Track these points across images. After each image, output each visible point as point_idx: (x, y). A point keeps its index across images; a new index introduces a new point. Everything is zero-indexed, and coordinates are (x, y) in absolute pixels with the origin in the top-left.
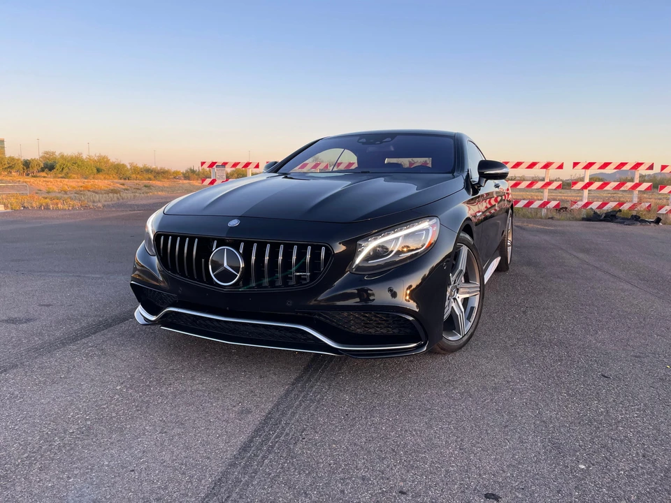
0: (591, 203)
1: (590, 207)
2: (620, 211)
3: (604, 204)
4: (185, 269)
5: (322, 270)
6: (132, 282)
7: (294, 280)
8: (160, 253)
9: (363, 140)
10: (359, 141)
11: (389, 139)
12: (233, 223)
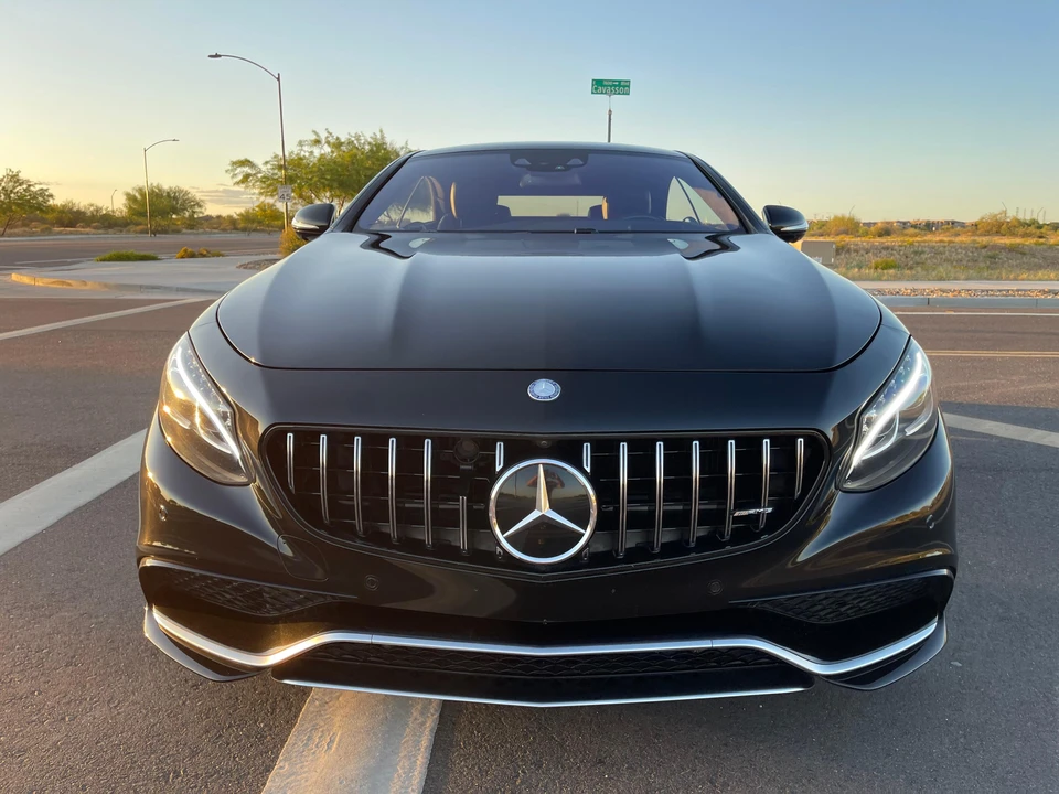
4: (391, 528)
5: (797, 493)
6: (149, 562)
7: (729, 527)
8: (284, 484)
9: (522, 162)
10: (516, 163)
11: (575, 162)
12: (544, 390)
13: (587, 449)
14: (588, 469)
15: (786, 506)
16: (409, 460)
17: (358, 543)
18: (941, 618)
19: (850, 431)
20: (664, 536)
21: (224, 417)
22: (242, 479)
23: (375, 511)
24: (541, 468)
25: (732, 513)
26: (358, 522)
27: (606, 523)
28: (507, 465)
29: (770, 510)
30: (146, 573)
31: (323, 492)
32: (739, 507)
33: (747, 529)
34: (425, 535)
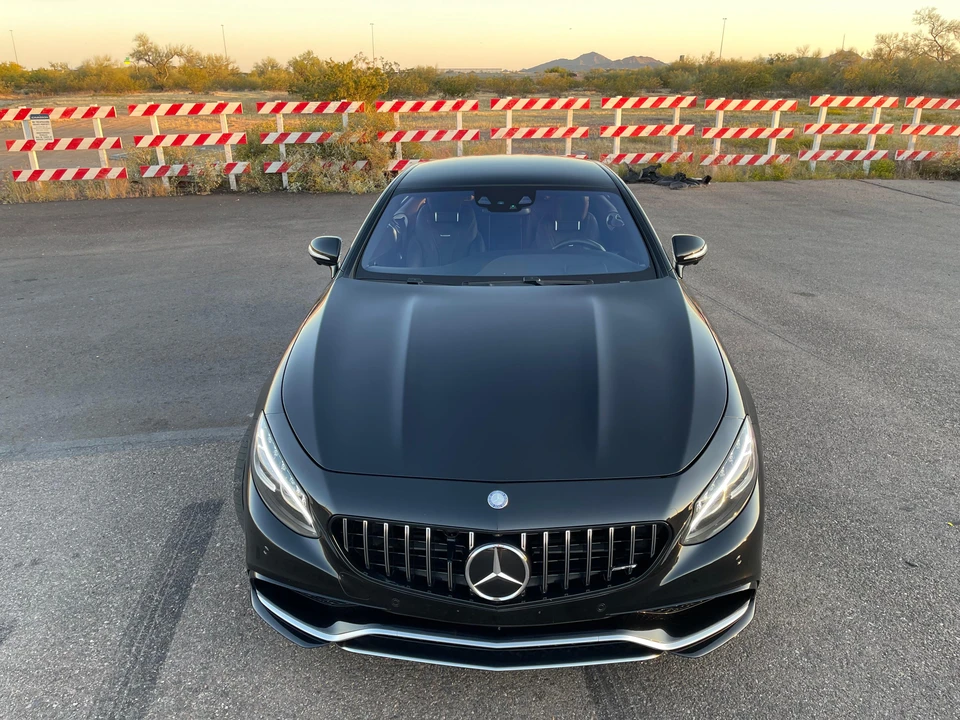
0: (624, 156)
1: (622, 161)
2: (660, 165)
3: (640, 156)
4: (407, 569)
5: (652, 555)
7: (609, 575)
8: (342, 545)
9: (484, 200)
10: (479, 202)
11: (525, 200)
12: (498, 500)
13: (524, 536)
14: (524, 549)
15: (644, 562)
17: (388, 581)
18: (752, 601)
19: (687, 514)
20: (570, 576)
21: (300, 496)
22: (314, 533)
23: (397, 560)
24: (496, 550)
25: (611, 569)
26: (387, 565)
27: (536, 570)
28: (477, 545)
29: (634, 566)
31: (365, 548)
32: (616, 564)
33: (621, 577)
34: (427, 573)
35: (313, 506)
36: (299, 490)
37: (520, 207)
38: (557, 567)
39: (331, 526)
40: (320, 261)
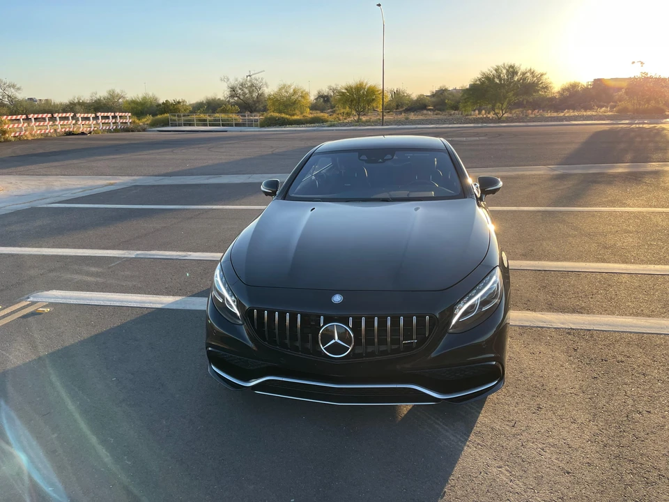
4: (287, 341)
5: (427, 335)
6: (210, 349)
7: (402, 346)
8: (253, 326)
9: (364, 157)
10: (361, 158)
11: (389, 156)
12: (337, 298)
13: (351, 320)
14: (351, 327)
16: (293, 318)
17: (278, 347)
18: (500, 380)
21: (234, 302)
22: (241, 322)
23: (282, 336)
24: (335, 326)
25: (402, 342)
26: (277, 338)
28: (324, 325)
29: (416, 341)
30: (209, 352)
31: (266, 328)
32: (405, 340)
33: (409, 347)
34: (298, 344)
35: (239, 306)
36: (233, 298)
37: (384, 161)
38: (370, 342)
39: (247, 314)
40: (267, 194)
